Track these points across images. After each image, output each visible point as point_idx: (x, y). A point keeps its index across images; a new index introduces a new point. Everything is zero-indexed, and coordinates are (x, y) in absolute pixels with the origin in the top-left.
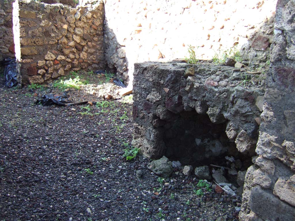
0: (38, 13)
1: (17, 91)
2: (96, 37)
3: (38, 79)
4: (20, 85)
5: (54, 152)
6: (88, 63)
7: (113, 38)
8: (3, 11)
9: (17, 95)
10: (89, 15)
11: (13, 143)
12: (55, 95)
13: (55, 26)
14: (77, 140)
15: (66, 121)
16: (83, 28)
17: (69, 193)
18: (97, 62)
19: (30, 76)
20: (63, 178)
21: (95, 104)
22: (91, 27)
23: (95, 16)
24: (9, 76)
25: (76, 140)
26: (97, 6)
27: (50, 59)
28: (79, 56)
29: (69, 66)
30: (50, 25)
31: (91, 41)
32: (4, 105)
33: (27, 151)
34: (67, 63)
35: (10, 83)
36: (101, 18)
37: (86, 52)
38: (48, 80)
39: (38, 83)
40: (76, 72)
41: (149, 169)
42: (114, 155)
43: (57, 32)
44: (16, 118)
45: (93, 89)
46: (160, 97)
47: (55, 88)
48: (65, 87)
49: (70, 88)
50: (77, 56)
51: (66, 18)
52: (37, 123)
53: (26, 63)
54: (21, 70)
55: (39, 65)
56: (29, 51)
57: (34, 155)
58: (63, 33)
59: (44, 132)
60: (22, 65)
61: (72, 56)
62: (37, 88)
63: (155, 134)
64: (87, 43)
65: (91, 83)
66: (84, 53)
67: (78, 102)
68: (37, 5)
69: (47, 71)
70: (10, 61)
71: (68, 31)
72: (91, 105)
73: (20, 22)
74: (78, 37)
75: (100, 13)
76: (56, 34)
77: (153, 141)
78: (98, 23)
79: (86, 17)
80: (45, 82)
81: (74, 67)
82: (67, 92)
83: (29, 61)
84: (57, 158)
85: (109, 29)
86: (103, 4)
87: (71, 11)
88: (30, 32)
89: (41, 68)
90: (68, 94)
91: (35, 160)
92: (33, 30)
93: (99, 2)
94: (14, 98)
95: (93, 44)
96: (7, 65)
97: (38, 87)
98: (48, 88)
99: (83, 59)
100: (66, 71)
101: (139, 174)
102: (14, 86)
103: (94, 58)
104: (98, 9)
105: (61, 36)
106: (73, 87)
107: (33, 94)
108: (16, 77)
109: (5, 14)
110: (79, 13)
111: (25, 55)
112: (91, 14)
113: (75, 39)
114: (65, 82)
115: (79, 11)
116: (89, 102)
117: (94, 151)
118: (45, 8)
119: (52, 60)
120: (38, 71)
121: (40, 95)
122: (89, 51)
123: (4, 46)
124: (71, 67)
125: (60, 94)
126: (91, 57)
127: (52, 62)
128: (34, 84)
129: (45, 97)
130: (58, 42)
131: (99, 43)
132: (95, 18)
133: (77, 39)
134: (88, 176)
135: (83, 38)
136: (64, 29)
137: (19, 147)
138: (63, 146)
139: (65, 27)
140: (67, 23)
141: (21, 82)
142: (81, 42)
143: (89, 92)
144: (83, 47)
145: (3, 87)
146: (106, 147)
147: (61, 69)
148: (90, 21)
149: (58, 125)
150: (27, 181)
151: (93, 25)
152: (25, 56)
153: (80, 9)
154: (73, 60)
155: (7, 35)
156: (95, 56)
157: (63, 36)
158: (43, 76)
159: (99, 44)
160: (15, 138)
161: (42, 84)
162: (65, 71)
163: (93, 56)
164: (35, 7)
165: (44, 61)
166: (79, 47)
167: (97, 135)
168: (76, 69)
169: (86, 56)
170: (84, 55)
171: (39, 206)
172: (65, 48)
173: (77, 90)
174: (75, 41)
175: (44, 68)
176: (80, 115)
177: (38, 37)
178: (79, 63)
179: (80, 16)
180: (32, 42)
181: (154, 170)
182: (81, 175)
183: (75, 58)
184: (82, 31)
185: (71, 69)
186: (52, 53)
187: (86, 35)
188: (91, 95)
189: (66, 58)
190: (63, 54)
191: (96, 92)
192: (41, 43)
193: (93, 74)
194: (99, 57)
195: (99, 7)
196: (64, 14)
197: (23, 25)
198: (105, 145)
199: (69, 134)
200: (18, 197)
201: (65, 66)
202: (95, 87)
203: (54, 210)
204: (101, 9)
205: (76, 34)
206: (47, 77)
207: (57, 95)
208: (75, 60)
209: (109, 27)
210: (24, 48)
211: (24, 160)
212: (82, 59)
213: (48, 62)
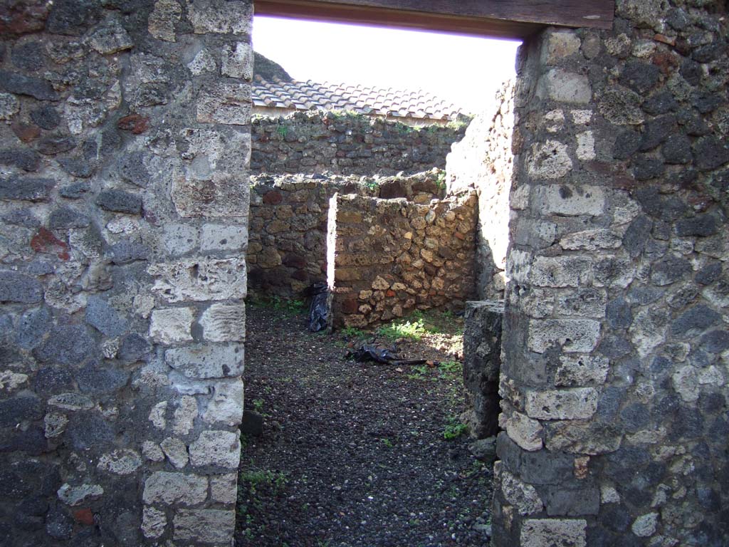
0: (365, 214)
1: (324, 338)
2: (461, 253)
3: (358, 320)
4: (330, 328)
5: (351, 419)
6: (445, 297)
7: (488, 255)
8: (317, 205)
9: (323, 344)
10: (451, 215)
11: (301, 402)
12: (379, 347)
13: (391, 234)
14: (388, 408)
15: (383, 385)
16: (440, 237)
17: (353, 460)
18: (462, 297)
19: (346, 314)
20: (352, 446)
21: (437, 365)
22: (453, 235)
23: (460, 216)
24: (316, 313)
25: (385, 408)
26: (465, 200)
27: (380, 288)
28: (430, 284)
29: (412, 302)
30: (383, 233)
31: (452, 260)
32: (300, 357)
33: (316, 413)
34: (408, 295)
35: (316, 325)
36: (471, 221)
37: (443, 277)
38: (375, 323)
39: (358, 327)
40: (423, 311)
41: (469, 451)
42: (430, 431)
43: (394, 244)
44: (312, 374)
45: (442, 342)
46: (489, 350)
47: (381, 336)
48: (397, 336)
49: (404, 337)
50: (427, 285)
51: (410, 222)
52: (341, 383)
53: (341, 294)
54: (332, 304)
55: (361, 297)
56: (348, 275)
57: (324, 418)
58: (405, 246)
59: (345, 395)
60: (334, 296)
61: (417, 284)
62: (355, 335)
63: (485, 402)
64: (445, 263)
65: (442, 332)
66: (438, 279)
67: (412, 360)
68: (366, 202)
69: (373, 307)
70: (321, 288)
71: (412, 242)
72: (429, 366)
73: (337, 230)
74: (429, 253)
75: (471, 212)
76: (393, 248)
77: (482, 413)
78: (466, 228)
79: (445, 219)
80: (370, 326)
81: (421, 304)
82: (398, 344)
83: (346, 289)
84: (352, 425)
85: (484, 239)
86: (476, 197)
87: (419, 210)
88: (351, 245)
89: (364, 302)
90: (400, 346)
91: (323, 424)
92: (356, 242)
93: (469, 194)
94: (317, 348)
95: (456, 264)
96: (316, 295)
97: (356, 333)
98: (371, 335)
99: (436, 290)
100: (405, 310)
101: (451, 454)
102: (321, 329)
103: (456, 288)
104: (467, 204)
105: (401, 251)
106: (410, 336)
107: (347, 344)
108: (325, 315)
109: (320, 210)
110: (433, 213)
111: (342, 281)
112: (453, 214)
113: (424, 256)
114: (398, 328)
115: (434, 208)
116: (428, 362)
117: (405, 424)
118: (377, 207)
119: (382, 290)
120: (359, 307)
121: (356, 345)
122: (448, 277)
123: (314, 264)
124: (414, 302)
125: (386, 345)
126: (451, 287)
127: (382, 293)
128: (352, 327)
129: (362, 350)
130: (395, 261)
131: (466, 262)
132: (461, 220)
133: (428, 256)
134: (385, 448)
135: (439, 254)
136: (406, 239)
137: (307, 408)
138: (365, 413)
139: (409, 235)
140: (412, 229)
141: (332, 324)
142: (434, 260)
143: (434, 346)
144: (438, 269)
145: (304, 329)
146: (423, 420)
147: (397, 305)
148: (452, 226)
149: (369, 388)
150: (309, 443)
151: (457, 233)
152: (340, 283)
153: (436, 206)
154: (419, 290)
155: (321, 244)
156: (458, 286)
157: (404, 250)
158: (367, 315)
159: (467, 264)
160: (305, 398)
161: (364, 328)
162: (403, 308)
163: (455, 285)
164: (361, 206)
165: (371, 292)
166: (431, 269)
167: (418, 406)
168: (422, 307)
169: (442, 286)
170: (438, 283)
171: (315, 465)
172: (407, 271)
173: (416, 341)
174: (425, 260)
175: (369, 303)
176: (407, 378)
177: (363, 253)
178: (430, 296)
179: (433, 218)
180: (352, 260)
181: (474, 453)
182: (377, 446)
183: (423, 288)
184: (436, 242)
185: (415, 306)
186: (384, 278)
187: (444, 249)
188: (437, 351)
189: (407, 288)
190: (403, 280)
191: (446, 347)
192: (367, 262)
193: (450, 317)
194: (465, 287)
195: (468, 201)
196: (407, 215)
197: (341, 233)
198: (423, 418)
199: (379, 401)
200: (294, 456)
201: (404, 301)
202: (448, 338)
203: (330, 471)
204: (471, 205)
205: (427, 248)
206: (374, 318)
207: (382, 348)
208: (423, 291)
209: (483, 236)
210: (340, 270)
211: (311, 422)
212: (434, 289)
213: (376, 293)
